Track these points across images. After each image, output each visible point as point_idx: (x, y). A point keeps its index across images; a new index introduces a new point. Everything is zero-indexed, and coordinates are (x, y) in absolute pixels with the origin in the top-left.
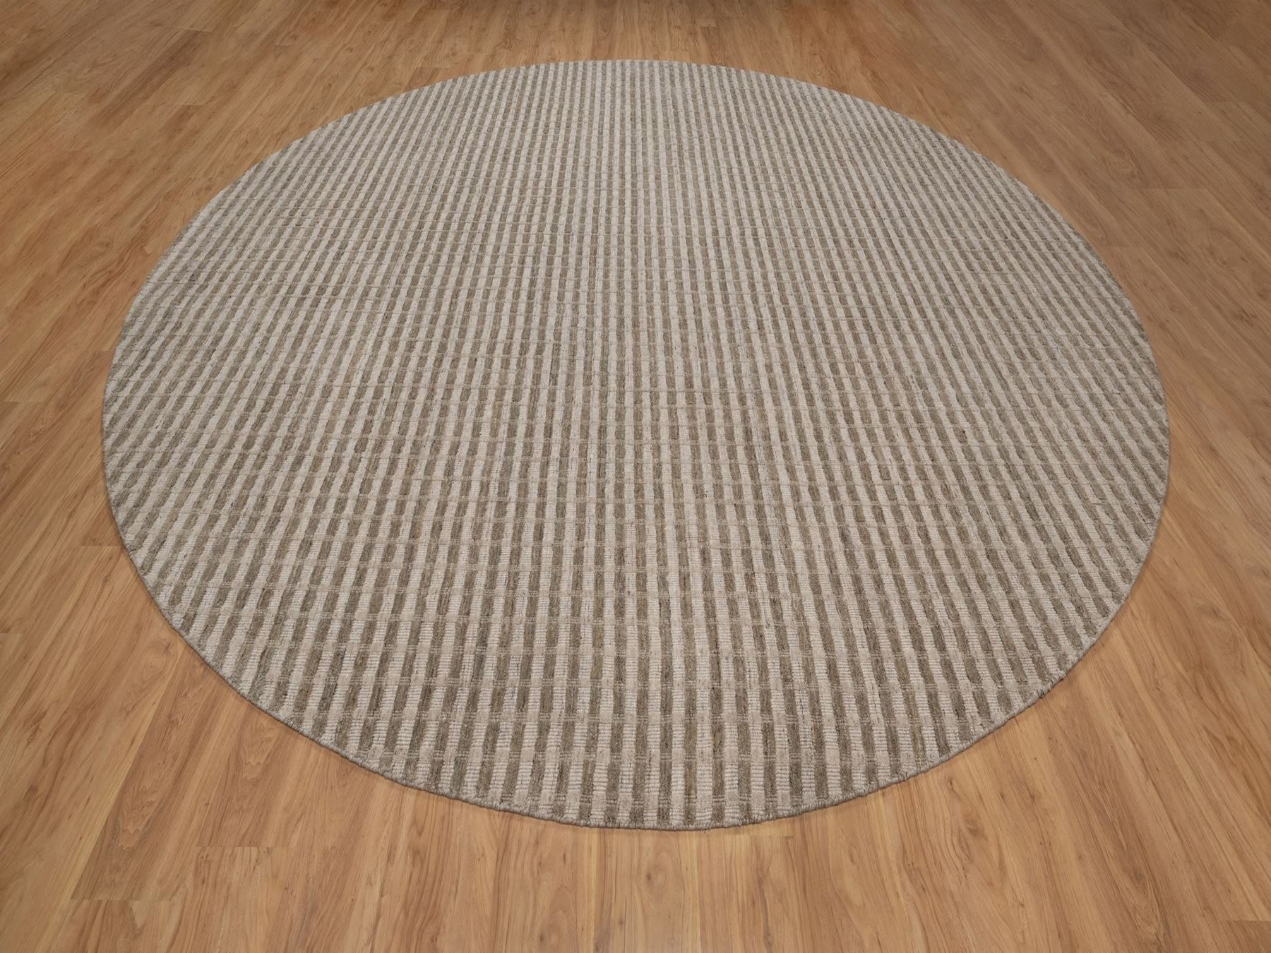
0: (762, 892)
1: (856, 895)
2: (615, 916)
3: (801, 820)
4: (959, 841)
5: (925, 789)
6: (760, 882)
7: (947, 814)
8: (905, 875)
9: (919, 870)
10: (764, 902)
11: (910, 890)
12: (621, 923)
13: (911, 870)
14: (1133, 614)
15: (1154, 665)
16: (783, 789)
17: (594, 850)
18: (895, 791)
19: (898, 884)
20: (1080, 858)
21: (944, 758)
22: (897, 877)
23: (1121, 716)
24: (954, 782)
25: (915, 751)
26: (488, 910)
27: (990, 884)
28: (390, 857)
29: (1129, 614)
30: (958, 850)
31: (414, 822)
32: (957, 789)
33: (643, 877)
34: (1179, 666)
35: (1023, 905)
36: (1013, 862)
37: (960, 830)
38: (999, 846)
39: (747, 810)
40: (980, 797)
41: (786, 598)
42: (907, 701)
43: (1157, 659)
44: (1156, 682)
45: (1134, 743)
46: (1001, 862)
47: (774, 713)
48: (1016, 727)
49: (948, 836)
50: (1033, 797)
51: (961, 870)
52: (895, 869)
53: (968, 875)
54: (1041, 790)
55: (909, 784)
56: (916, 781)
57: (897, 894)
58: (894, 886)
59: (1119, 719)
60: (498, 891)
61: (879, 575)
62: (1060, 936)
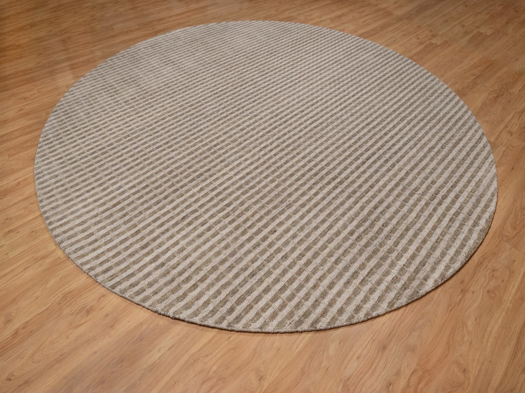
0: (40, 260)
1: (49, 285)
2: (19, 230)
3: (67, 259)
4: (82, 308)
5: (97, 289)
6: (43, 258)
7: (90, 300)
8: (62, 296)
9: (66, 299)
10: (37, 262)
11: (58, 300)
12: (18, 232)
13: (65, 297)
14: (230, 337)
15: (207, 356)
16: (73, 248)
17: (35, 216)
18: (91, 280)
19: (58, 295)
20: (95, 353)
21: (110, 288)
22: (60, 294)
23: (170, 349)
24: (104, 297)
25: (107, 278)
26: (10, 205)
27: (71, 324)
28: (15, 180)
29: (228, 336)
30: (79, 309)
31: (26, 178)
32: (102, 299)
33: (33, 230)
34: (215, 368)
35: (67, 338)
36: (82, 329)
37: (86, 306)
38: (86, 322)
39: (62, 242)
40: (102, 308)
41: (145, 214)
42: (126, 267)
43: (211, 356)
44: (198, 360)
45: (159, 359)
46: (81, 325)
47: (98, 233)
48: (139, 310)
49: (82, 304)
50: (112, 326)
51: (71, 313)
52: (63, 292)
53: (71, 316)
54: (117, 328)
55: (95, 283)
56: (98, 285)
57: (55, 297)
58: (57, 295)
59: (167, 349)
60: (16, 204)
61: (174, 236)
62: (61, 355)
